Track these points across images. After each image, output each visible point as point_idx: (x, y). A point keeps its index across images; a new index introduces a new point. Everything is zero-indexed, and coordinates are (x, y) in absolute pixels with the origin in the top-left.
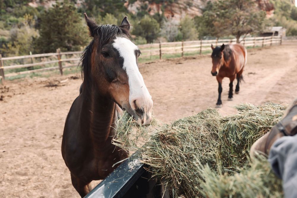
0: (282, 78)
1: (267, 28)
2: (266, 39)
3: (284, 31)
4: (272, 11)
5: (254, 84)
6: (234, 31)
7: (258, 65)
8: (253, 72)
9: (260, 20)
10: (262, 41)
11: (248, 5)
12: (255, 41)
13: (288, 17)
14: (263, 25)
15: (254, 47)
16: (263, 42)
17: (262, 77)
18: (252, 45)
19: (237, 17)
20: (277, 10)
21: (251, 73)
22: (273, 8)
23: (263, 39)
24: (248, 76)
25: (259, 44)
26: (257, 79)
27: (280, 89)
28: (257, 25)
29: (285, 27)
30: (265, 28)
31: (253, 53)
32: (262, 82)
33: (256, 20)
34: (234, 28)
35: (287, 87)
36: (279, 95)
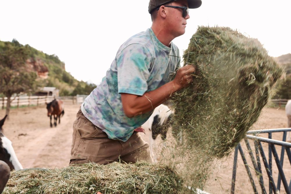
0: (54, 138)
1: (39, 88)
2: (42, 98)
3: (58, 92)
4: (47, 73)
5: (23, 147)
6: (4, 89)
7: (31, 125)
8: (24, 133)
9: (31, 80)
10: (36, 100)
11: (18, 64)
12: (30, 100)
13: (61, 80)
14: (34, 86)
15: (29, 106)
16: (38, 101)
17: (33, 139)
18: (27, 103)
19: (7, 75)
20: (51, 73)
21: (22, 135)
22: (46, 71)
23: (38, 99)
24: (18, 137)
25: (34, 103)
26: (28, 140)
27: (50, 151)
28: (28, 85)
29: (58, 88)
30: (37, 89)
31: (28, 112)
32: (32, 144)
33: (28, 80)
34: (3, 87)
35: (57, 148)
36: (49, 158)
